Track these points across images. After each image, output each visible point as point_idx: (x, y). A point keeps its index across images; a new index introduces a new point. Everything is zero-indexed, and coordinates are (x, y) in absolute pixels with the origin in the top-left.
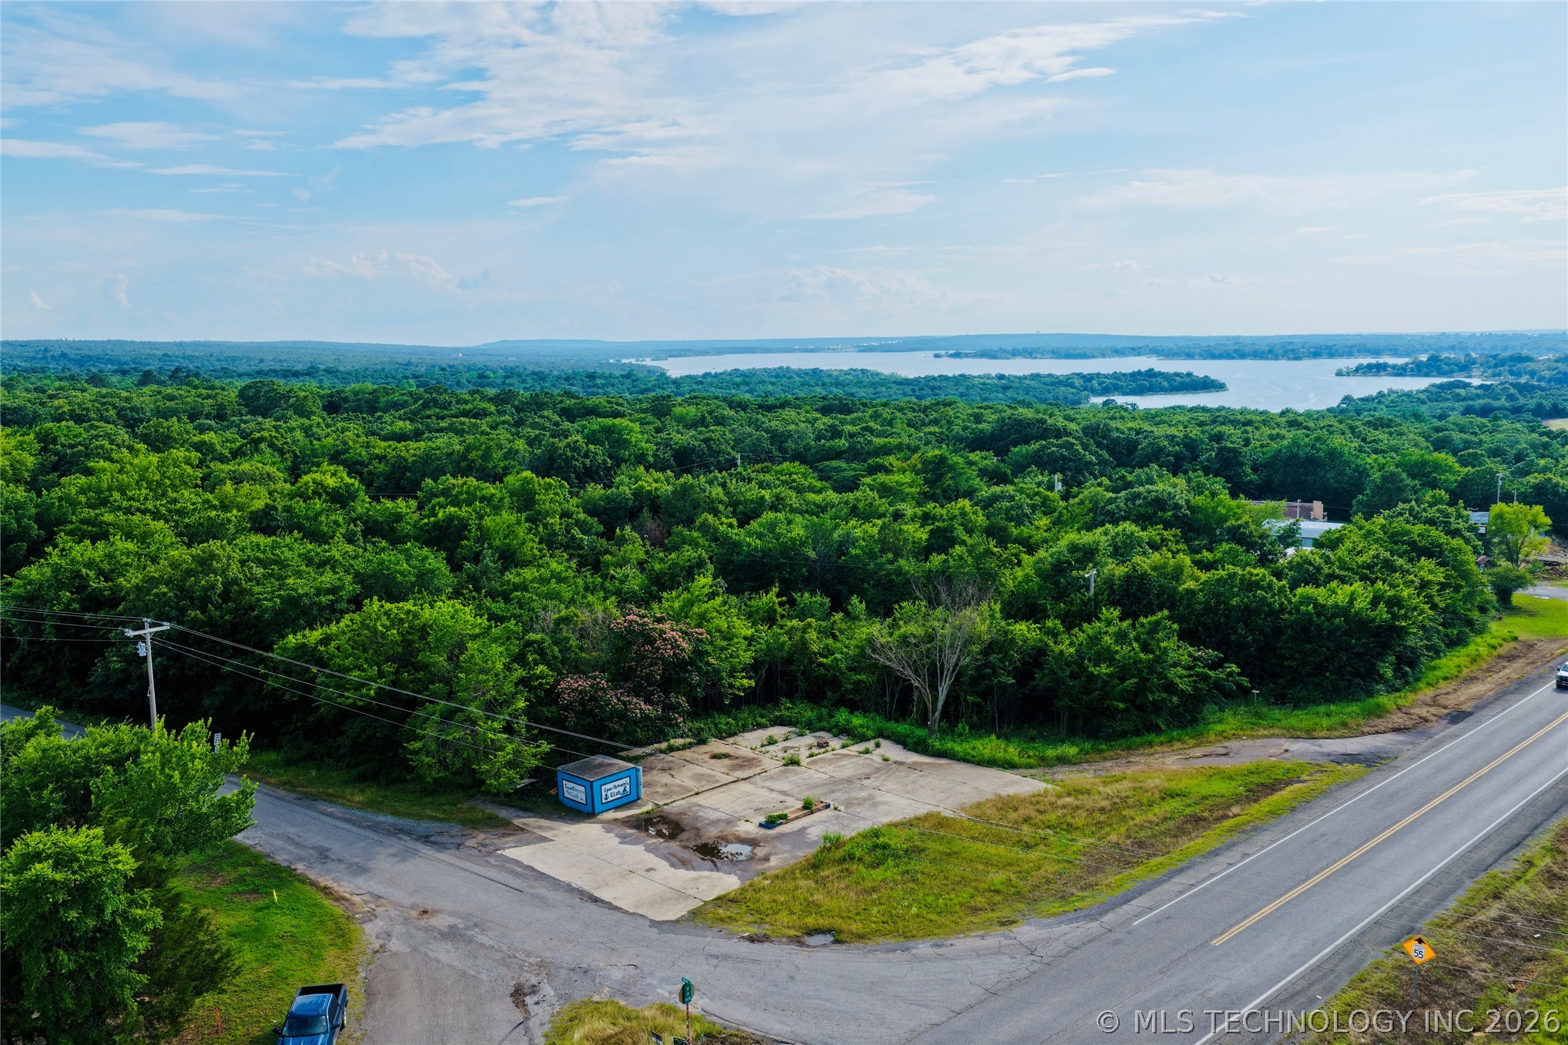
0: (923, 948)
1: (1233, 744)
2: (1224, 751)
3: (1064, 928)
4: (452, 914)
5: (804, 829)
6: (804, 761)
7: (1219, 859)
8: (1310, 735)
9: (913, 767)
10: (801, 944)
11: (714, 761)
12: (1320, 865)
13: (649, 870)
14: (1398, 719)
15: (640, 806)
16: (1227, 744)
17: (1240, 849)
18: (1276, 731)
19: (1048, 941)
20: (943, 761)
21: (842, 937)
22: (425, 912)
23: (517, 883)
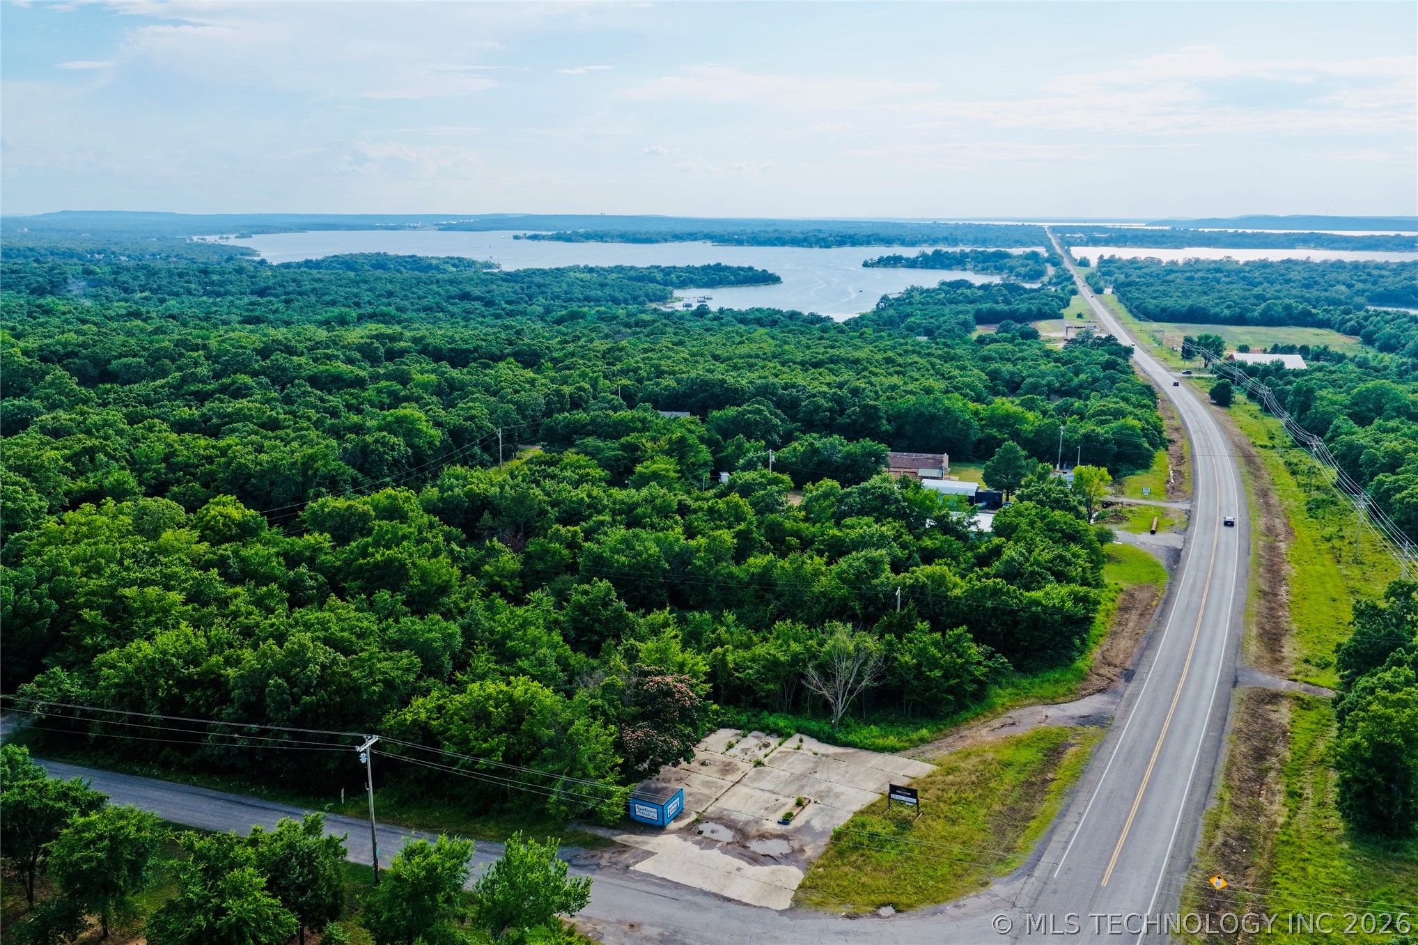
0: (949, 908)
1: (1012, 713)
2: (1011, 721)
3: (1018, 884)
4: (652, 925)
5: (808, 822)
6: (765, 761)
7: (1068, 819)
8: (1053, 701)
9: (836, 758)
10: (879, 916)
11: (704, 768)
12: (1123, 817)
13: (739, 869)
14: (1096, 681)
15: (688, 815)
16: (1010, 714)
17: (1074, 810)
18: (1032, 700)
19: (1017, 895)
20: (851, 750)
21: (900, 907)
22: (632, 926)
23: (667, 892)
